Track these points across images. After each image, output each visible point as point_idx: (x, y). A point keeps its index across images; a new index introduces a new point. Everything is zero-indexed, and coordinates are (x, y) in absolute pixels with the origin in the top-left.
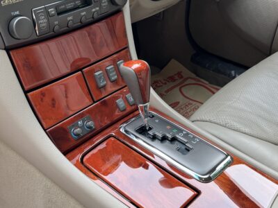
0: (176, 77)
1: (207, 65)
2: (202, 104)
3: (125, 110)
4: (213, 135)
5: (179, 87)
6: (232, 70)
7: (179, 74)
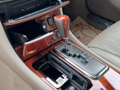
0: (79, 25)
1: (94, 20)
2: (93, 39)
3: (56, 40)
4: (100, 55)
5: (80, 30)
6: (106, 23)
7: (81, 24)
